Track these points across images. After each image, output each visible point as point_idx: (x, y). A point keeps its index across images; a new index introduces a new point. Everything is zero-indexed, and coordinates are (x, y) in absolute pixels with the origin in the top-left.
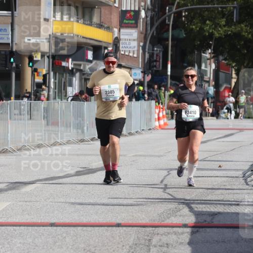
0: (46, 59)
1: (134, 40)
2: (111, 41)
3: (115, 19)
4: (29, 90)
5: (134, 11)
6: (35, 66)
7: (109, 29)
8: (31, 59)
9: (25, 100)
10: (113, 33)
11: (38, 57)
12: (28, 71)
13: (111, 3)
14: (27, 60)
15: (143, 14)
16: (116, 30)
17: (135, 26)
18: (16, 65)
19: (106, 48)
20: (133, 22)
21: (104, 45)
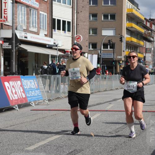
0: (124, 63)
1: (150, 57)
2: (143, 57)
3: (144, 50)
4: (119, 72)
5: (150, 48)
6: (120, 65)
7: (142, 53)
8: (119, 63)
9: (118, 75)
10: (144, 55)
11: (121, 62)
12: (118, 66)
13: (143, 46)
14: (118, 63)
15: (153, 49)
16: (144, 54)
17: (150, 53)
18: (115, 65)
19: (141, 59)
20: (150, 51)
21: (141, 58)
